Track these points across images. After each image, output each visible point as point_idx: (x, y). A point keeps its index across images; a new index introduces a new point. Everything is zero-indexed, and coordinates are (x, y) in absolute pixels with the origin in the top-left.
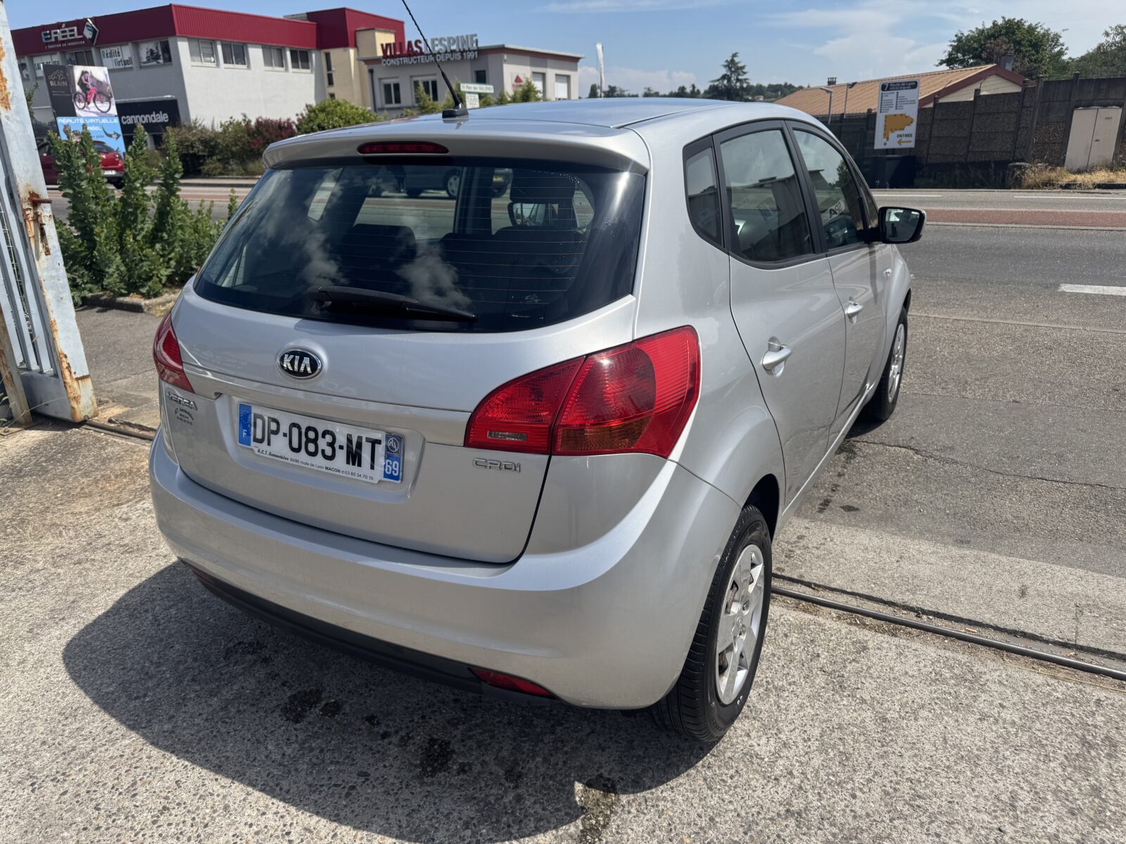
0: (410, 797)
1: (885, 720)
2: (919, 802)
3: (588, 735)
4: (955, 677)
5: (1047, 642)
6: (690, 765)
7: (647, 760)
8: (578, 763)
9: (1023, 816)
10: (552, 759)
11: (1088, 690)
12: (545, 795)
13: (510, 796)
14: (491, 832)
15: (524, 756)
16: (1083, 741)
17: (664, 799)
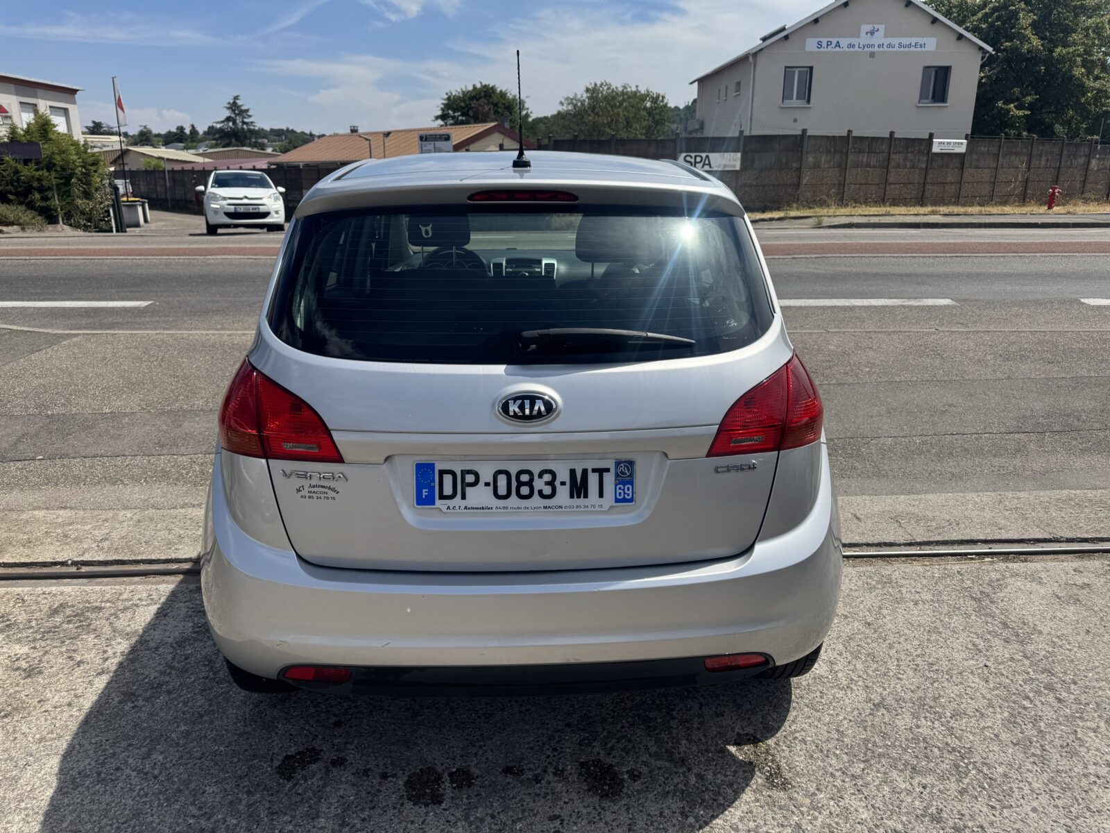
0: (614, 816)
1: (869, 624)
2: (935, 668)
3: (700, 708)
4: (878, 582)
5: (899, 545)
6: (789, 701)
7: (758, 709)
8: (715, 733)
9: (988, 653)
10: (693, 737)
11: (949, 567)
12: (716, 765)
13: (693, 780)
14: (707, 811)
15: (670, 744)
16: (974, 599)
17: (796, 731)
